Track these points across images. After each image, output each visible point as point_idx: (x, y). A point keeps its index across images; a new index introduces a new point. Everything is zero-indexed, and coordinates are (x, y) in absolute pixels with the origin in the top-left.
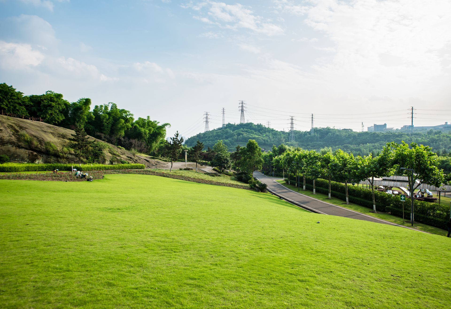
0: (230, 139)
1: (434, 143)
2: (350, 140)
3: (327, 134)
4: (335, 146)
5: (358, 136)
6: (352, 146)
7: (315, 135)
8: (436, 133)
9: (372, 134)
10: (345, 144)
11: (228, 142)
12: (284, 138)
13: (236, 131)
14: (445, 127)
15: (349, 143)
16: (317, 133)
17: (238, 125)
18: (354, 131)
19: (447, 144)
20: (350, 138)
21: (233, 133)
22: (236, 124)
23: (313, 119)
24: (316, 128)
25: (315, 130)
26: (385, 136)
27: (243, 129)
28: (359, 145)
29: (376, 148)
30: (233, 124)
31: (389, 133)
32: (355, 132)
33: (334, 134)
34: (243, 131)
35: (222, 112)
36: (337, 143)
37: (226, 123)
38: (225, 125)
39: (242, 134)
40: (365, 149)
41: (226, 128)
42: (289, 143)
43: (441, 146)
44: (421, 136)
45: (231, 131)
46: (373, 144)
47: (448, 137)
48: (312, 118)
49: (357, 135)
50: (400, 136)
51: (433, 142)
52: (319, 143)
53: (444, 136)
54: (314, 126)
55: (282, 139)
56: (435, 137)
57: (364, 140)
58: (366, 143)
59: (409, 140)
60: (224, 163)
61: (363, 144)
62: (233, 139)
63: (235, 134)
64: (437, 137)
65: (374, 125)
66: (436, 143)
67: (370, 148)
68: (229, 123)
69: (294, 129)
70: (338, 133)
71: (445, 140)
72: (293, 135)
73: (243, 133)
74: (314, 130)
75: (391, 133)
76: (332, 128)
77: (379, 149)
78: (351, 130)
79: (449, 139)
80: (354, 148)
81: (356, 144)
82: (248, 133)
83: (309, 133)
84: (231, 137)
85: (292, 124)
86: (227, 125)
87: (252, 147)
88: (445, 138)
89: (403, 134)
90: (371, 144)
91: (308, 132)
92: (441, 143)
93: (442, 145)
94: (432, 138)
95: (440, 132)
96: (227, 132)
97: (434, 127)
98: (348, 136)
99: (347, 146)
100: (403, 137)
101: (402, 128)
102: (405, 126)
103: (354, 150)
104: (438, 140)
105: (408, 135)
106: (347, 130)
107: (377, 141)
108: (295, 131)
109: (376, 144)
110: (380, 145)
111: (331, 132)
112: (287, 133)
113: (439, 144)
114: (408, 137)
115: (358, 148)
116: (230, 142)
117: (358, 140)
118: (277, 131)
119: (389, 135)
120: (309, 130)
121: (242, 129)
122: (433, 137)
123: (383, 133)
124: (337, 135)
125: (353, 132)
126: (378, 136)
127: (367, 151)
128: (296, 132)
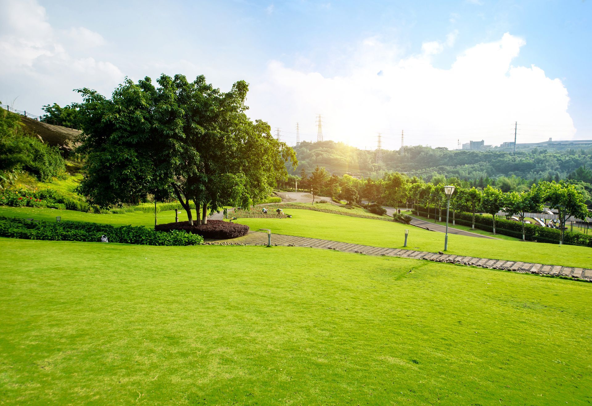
0: (307, 160)
1: (540, 164)
2: (446, 160)
3: (419, 153)
4: (429, 167)
5: (455, 156)
6: (448, 168)
7: (405, 155)
8: (541, 152)
9: (470, 154)
10: (440, 165)
11: (306, 163)
12: (370, 159)
13: (314, 150)
14: (550, 144)
15: (445, 164)
16: (408, 153)
17: (315, 144)
18: (449, 149)
19: (554, 165)
20: (446, 158)
21: (311, 153)
22: (312, 143)
23: (404, 136)
24: (407, 146)
25: (406, 149)
26: (486, 155)
27: (323, 148)
28: (456, 166)
29: (475, 170)
30: (310, 142)
31: (489, 152)
32: (450, 151)
33: (427, 153)
34: (322, 151)
35: (296, 128)
36: (431, 164)
37: (301, 141)
38: (299, 144)
39: (322, 155)
40: (464, 171)
41: (301, 147)
42: (376, 164)
43: (547, 167)
44: (525, 156)
45: (308, 151)
46: (472, 166)
47: (555, 157)
48: (402, 135)
49: (453, 155)
50: (501, 156)
51: (538, 163)
52: (410, 164)
53: (550, 156)
54: (405, 145)
55: (368, 160)
56: (541, 157)
57: (461, 160)
58: (464, 165)
59: (512, 161)
60: (353, 195)
61: (461, 165)
62: (310, 160)
63: (313, 154)
64: (543, 157)
65: (471, 141)
66: (542, 163)
67: (469, 170)
68: (304, 141)
69: (382, 148)
70: (431, 153)
71: (551, 161)
72: (380, 155)
73: (323, 153)
74: (404, 149)
75: (492, 152)
76: (424, 146)
77: (479, 171)
78: (446, 149)
79: (556, 159)
80: (451, 170)
81: (452, 166)
82: (328, 153)
83: (399, 152)
84: (308, 158)
85: (379, 142)
86: (301, 143)
87: (398, 182)
88: (552, 157)
89: (505, 154)
90: (469, 165)
91: (397, 152)
92: (547, 164)
93: (549, 166)
94: (538, 159)
95: (546, 151)
96: (303, 152)
97: (538, 144)
98: (443, 156)
99: (443, 168)
100: (505, 156)
101: (501, 145)
102: (506, 143)
103: (451, 172)
104: (544, 160)
105: (510, 154)
106: (441, 148)
107: (476, 162)
108: (382, 150)
109: (475, 165)
110: (480, 166)
111: (423, 151)
112: (372, 153)
113: (546, 165)
114: (510, 157)
115: (455, 170)
116: (308, 164)
117: (455, 160)
118: (361, 151)
119: (490, 155)
120: (398, 149)
121: (321, 148)
122: (539, 157)
123: (482, 153)
124: (431, 155)
125: (448, 151)
126: (477, 155)
127: (466, 173)
128: (384, 152)
